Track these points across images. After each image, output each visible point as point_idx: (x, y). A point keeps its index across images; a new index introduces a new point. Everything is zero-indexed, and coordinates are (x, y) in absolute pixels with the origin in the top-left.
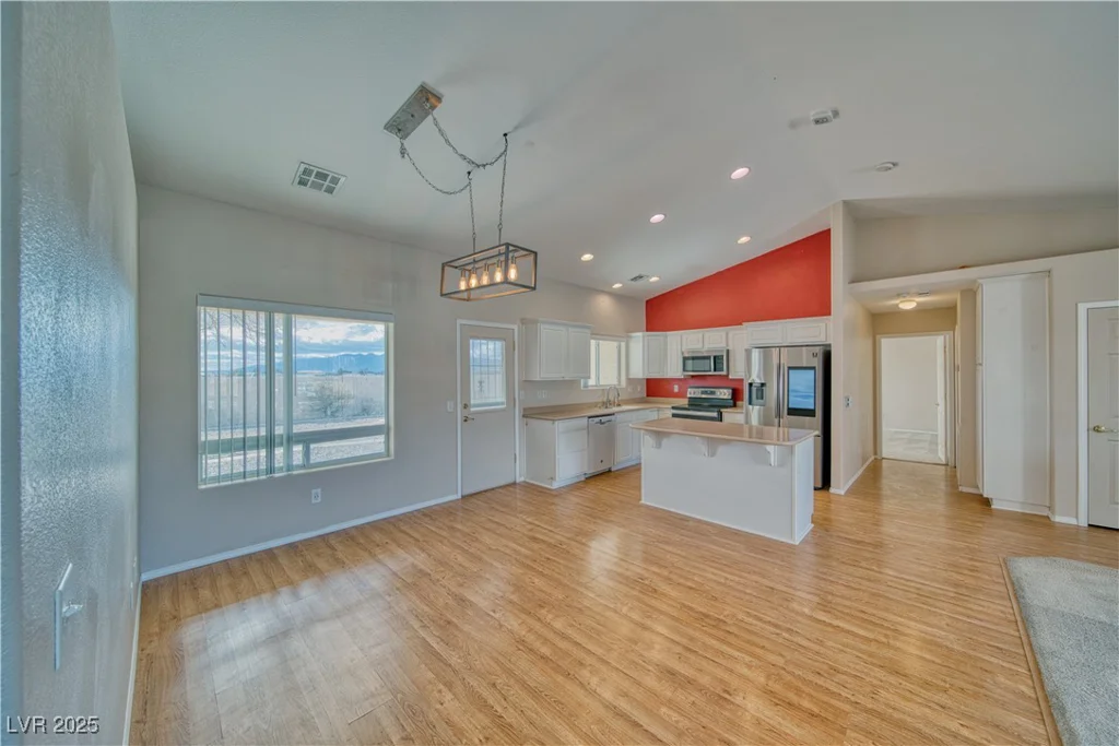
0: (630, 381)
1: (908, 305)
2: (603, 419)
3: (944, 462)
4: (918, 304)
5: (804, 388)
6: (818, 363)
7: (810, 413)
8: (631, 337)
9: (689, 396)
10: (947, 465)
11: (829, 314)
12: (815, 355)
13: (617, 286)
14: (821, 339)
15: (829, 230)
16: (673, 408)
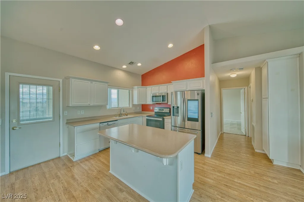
0: (133, 105)
1: (233, 75)
2: (109, 123)
3: (244, 134)
4: (237, 75)
5: (194, 109)
6: (199, 98)
7: (196, 120)
8: (133, 88)
9: (155, 111)
10: (245, 135)
11: (204, 77)
12: (198, 94)
13: (124, 67)
14: (201, 88)
15: (204, 44)
16: (147, 116)
